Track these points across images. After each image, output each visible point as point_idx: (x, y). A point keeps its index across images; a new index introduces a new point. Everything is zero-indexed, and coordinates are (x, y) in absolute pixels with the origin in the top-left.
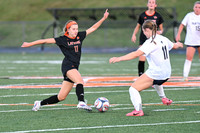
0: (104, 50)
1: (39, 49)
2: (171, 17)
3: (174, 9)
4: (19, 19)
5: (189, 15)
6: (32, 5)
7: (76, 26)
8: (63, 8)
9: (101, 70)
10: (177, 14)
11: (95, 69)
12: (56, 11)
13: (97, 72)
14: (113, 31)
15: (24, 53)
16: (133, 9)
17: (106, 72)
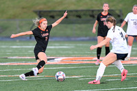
0: (73, 39)
1: (28, 38)
2: (119, 16)
3: (120, 11)
4: (14, 17)
5: (129, 14)
6: (23, 8)
7: (46, 22)
8: (45, 10)
9: (70, 52)
10: (123, 14)
11: (67, 52)
12: (40, 12)
13: (68, 54)
14: (79, 26)
15: (18, 41)
16: (93, 11)
17: (74, 54)
